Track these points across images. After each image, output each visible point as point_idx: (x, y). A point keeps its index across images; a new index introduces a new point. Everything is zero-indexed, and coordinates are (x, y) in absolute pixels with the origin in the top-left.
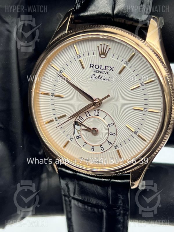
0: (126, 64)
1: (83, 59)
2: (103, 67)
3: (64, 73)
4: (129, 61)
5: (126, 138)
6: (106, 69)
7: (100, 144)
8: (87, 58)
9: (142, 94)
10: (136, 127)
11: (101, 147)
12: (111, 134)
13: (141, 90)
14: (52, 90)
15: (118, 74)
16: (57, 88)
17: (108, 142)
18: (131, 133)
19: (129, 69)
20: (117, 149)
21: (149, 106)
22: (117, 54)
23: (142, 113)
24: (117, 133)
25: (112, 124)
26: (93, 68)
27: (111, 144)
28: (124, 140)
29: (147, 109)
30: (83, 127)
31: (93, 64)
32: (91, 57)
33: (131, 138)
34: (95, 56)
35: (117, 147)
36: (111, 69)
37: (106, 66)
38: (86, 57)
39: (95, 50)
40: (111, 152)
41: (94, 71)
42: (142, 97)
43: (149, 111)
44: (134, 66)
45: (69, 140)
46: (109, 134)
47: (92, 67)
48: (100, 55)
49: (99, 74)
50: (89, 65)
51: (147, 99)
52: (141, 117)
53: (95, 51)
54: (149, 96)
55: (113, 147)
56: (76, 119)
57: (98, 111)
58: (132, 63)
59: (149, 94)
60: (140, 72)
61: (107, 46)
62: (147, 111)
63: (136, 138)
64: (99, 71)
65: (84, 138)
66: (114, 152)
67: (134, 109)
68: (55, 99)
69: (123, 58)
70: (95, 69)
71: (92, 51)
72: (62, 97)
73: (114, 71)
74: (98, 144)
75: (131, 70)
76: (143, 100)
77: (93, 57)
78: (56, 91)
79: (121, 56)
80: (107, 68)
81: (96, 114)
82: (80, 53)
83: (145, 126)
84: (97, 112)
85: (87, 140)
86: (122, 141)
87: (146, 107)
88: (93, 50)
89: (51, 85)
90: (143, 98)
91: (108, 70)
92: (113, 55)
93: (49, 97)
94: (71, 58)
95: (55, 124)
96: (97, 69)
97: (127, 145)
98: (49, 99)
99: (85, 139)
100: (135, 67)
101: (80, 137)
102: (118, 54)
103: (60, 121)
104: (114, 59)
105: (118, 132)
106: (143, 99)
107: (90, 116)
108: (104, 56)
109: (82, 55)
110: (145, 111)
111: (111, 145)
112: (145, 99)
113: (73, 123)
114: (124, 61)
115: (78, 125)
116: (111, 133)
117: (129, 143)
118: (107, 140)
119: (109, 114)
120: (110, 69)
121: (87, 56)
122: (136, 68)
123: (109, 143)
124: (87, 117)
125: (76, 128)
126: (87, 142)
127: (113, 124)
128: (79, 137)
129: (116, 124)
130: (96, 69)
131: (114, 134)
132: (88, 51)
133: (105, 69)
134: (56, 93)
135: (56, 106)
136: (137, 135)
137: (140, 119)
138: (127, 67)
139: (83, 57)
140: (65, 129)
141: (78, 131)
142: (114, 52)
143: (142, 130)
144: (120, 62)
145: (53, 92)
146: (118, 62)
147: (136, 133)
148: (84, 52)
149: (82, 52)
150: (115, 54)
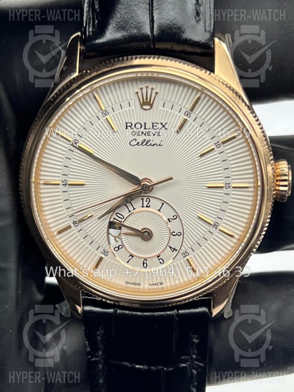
0: (188, 114)
1: (113, 116)
2: (149, 125)
3: (81, 143)
4: (192, 110)
5: (199, 238)
7: (157, 253)
8: (119, 113)
9: (219, 160)
10: (215, 216)
11: (159, 258)
12: (173, 234)
13: (216, 154)
14: (63, 175)
15: (176, 133)
16: (71, 170)
17: (170, 247)
18: (208, 228)
19: (193, 123)
20: (187, 257)
21: (233, 179)
22: (170, 101)
23: (222, 191)
24: (185, 231)
25: (174, 216)
26: (131, 128)
27: (176, 250)
28: (197, 240)
29: (230, 184)
30: (124, 230)
31: (130, 122)
32: (126, 111)
33: (208, 235)
34: (132, 109)
35: (187, 254)
36: (164, 126)
37: (153, 124)
38: (117, 112)
39: (132, 98)
40: (177, 264)
41: (133, 133)
42: (220, 165)
43: (233, 187)
44: (201, 117)
45: (103, 256)
46: (171, 235)
47: (130, 126)
48: (142, 106)
49: (143, 137)
50: (124, 124)
51: (228, 168)
52: (221, 198)
53: (131, 99)
54: (231, 162)
55: (180, 254)
56: (111, 218)
57: (148, 200)
58: (197, 113)
59: (230, 159)
60: (211, 126)
61: (152, 89)
62: (230, 187)
63: (216, 234)
64: (142, 133)
65: (128, 248)
66: (183, 263)
67: (209, 187)
68: (70, 189)
69: (181, 105)
70: (135, 130)
71: (128, 100)
72: (83, 185)
73: (169, 130)
74: (153, 255)
75: (196, 124)
76: (221, 170)
77: (129, 110)
78: (70, 176)
79: (177, 104)
80: (156, 126)
81: (145, 205)
82: (107, 106)
83: (229, 213)
85: (133, 251)
86: (194, 242)
87: (228, 181)
88: (129, 98)
89: (60, 167)
90: (221, 167)
91: (157, 129)
92: (164, 103)
93: (59, 188)
94: (91, 116)
95: (75, 232)
96: (140, 130)
97: (203, 249)
98: (59, 192)
99: (129, 250)
100: (203, 118)
101: (120, 247)
102: (172, 101)
103: (83, 226)
104: (167, 110)
105: (186, 228)
107: (134, 209)
109: (110, 110)
110: (227, 187)
111: (175, 253)
112: (224, 169)
113: (107, 225)
114: (183, 110)
115: (115, 228)
116: (174, 232)
117: (206, 245)
118: (169, 245)
119: (167, 202)
120: (162, 126)
121: (118, 111)
123: (173, 250)
124: (130, 211)
125: (111, 234)
126: (133, 253)
127: (176, 217)
128: (118, 247)
129: (181, 217)
130: (138, 130)
131: (180, 234)
132: (120, 102)
133: (153, 129)
134: (70, 179)
135: (72, 202)
136: (218, 229)
137: (220, 201)
138: (190, 120)
139: (111, 114)
140: (94, 238)
141: (115, 237)
142: (165, 99)
143: (226, 219)
144: (176, 113)
145: (65, 178)
146: (174, 114)
147: (216, 226)
148: (112, 104)
149: (110, 104)
150: (166, 101)
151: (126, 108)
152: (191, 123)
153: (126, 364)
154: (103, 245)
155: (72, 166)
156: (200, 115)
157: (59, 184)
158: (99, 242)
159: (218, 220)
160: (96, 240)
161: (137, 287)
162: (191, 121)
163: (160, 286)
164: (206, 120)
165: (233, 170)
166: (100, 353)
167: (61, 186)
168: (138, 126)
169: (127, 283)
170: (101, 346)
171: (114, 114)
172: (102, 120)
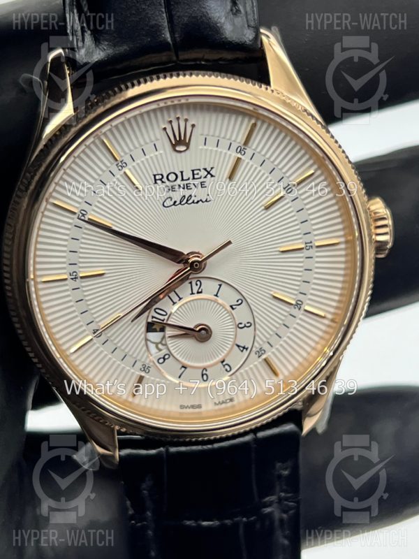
0: (241, 150)
1: (134, 167)
2: (188, 174)
3: (91, 214)
4: (246, 143)
5: (278, 326)
6: (196, 176)
7: (220, 358)
8: (142, 162)
9: (292, 211)
10: (296, 292)
11: (224, 363)
12: (240, 326)
13: (288, 203)
14: (70, 264)
15: (228, 180)
16: (81, 255)
17: (238, 346)
18: (288, 310)
19: (251, 163)
20: (264, 357)
21: (316, 235)
22: (213, 136)
23: (301, 255)
24: (256, 320)
25: (238, 301)
26: (163, 182)
28: (275, 329)
29: (311, 242)
30: (169, 332)
31: (160, 173)
32: (151, 158)
33: (289, 321)
34: (161, 154)
35: (263, 352)
36: (209, 173)
37: (193, 171)
38: (139, 162)
39: (159, 137)
40: (251, 369)
42: (295, 218)
43: (318, 247)
44: (260, 152)
45: (143, 374)
46: (238, 329)
47: (161, 180)
48: (174, 146)
50: (151, 178)
51: (307, 221)
52: (301, 265)
53: (157, 140)
54: (310, 212)
55: (253, 354)
56: (148, 317)
57: (198, 283)
58: (254, 147)
59: (308, 207)
60: (276, 163)
61: (186, 120)
62: (312, 246)
63: (301, 316)
65: (177, 357)
66: (259, 366)
67: (283, 252)
68: (83, 284)
69: (229, 139)
70: (168, 183)
71: (152, 142)
72: (101, 275)
73: (217, 177)
74: (215, 361)
75: (255, 164)
76: (297, 225)
77: (156, 156)
78: (81, 265)
79: (224, 138)
80: (198, 174)
81: (195, 291)
82: (122, 154)
83: (314, 284)
84: (197, 285)
85: (186, 359)
86: (271, 333)
87: (308, 238)
88: (153, 138)
89: (65, 254)
90: (296, 220)
91: (200, 178)
92: (206, 139)
93: (66, 285)
94: (101, 173)
95: (98, 345)
96: (175, 183)
97: (285, 341)
98: (67, 290)
99: (180, 359)
100: (263, 153)
101: (167, 357)
102: (217, 134)
103: (109, 335)
104: (210, 148)
106: (296, 222)
107: (180, 299)
108: (182, 148)
109: (127, 159)
110: (308, 248)
111: (246, 353)
112: (302, 223)
113: (144, 328)
114: (234, 146)
115: (155, 331)
116: (241, 324)
117: (289, 334)
118: (236, 342)
119: (227, 281)
120: (206, 173)
121: (140, 159)
122: (264, 155)
123: (242, 349)
124: (174, 303)
125: (150, 341)
126: (186, 362)
127: (242, 301)
128: (164, 358)
129: (249, 301)
130: (172, 184)
131: (249, 325)
132: (141, 146)
133: (194, 178)
134: (81, 270)
135: (89, 303)
136: (302, 309)
137: (301, 269)
138: (246, 159)
139: (131, 164)
140: (127, 350)
141: (157, 344)
142: (206, 132)
143: (312, 294)
144: (224, 151)
145: (73, 268)
146: (221, 152)
147: (298, 305)
148: (131, 150)
149: (127, 151)
150: (208, 135)
151: (152, 154)
152: (248, 163)
153: (188, 523)
154: (142, 358)
155: (81, 250)
156: (258, 150)
157: (66, 279)
158: (134, 356)
159: (301, 297)
160: (131, 353)
161: (197, 410)
162: (247, 161)
163: (229, 404)
164: (268, 156)
165: (313, 222)
166: (149, 514)
167: (69, 282)
168: (172, 177)
169: (182, 407)
170: (149, 504)
171: (134, 164)
172: (119, 176)
